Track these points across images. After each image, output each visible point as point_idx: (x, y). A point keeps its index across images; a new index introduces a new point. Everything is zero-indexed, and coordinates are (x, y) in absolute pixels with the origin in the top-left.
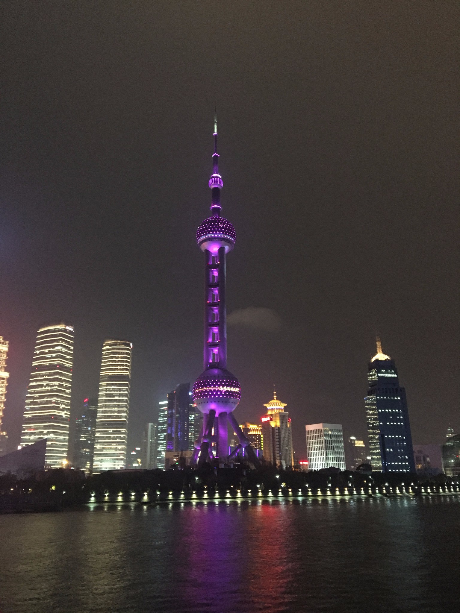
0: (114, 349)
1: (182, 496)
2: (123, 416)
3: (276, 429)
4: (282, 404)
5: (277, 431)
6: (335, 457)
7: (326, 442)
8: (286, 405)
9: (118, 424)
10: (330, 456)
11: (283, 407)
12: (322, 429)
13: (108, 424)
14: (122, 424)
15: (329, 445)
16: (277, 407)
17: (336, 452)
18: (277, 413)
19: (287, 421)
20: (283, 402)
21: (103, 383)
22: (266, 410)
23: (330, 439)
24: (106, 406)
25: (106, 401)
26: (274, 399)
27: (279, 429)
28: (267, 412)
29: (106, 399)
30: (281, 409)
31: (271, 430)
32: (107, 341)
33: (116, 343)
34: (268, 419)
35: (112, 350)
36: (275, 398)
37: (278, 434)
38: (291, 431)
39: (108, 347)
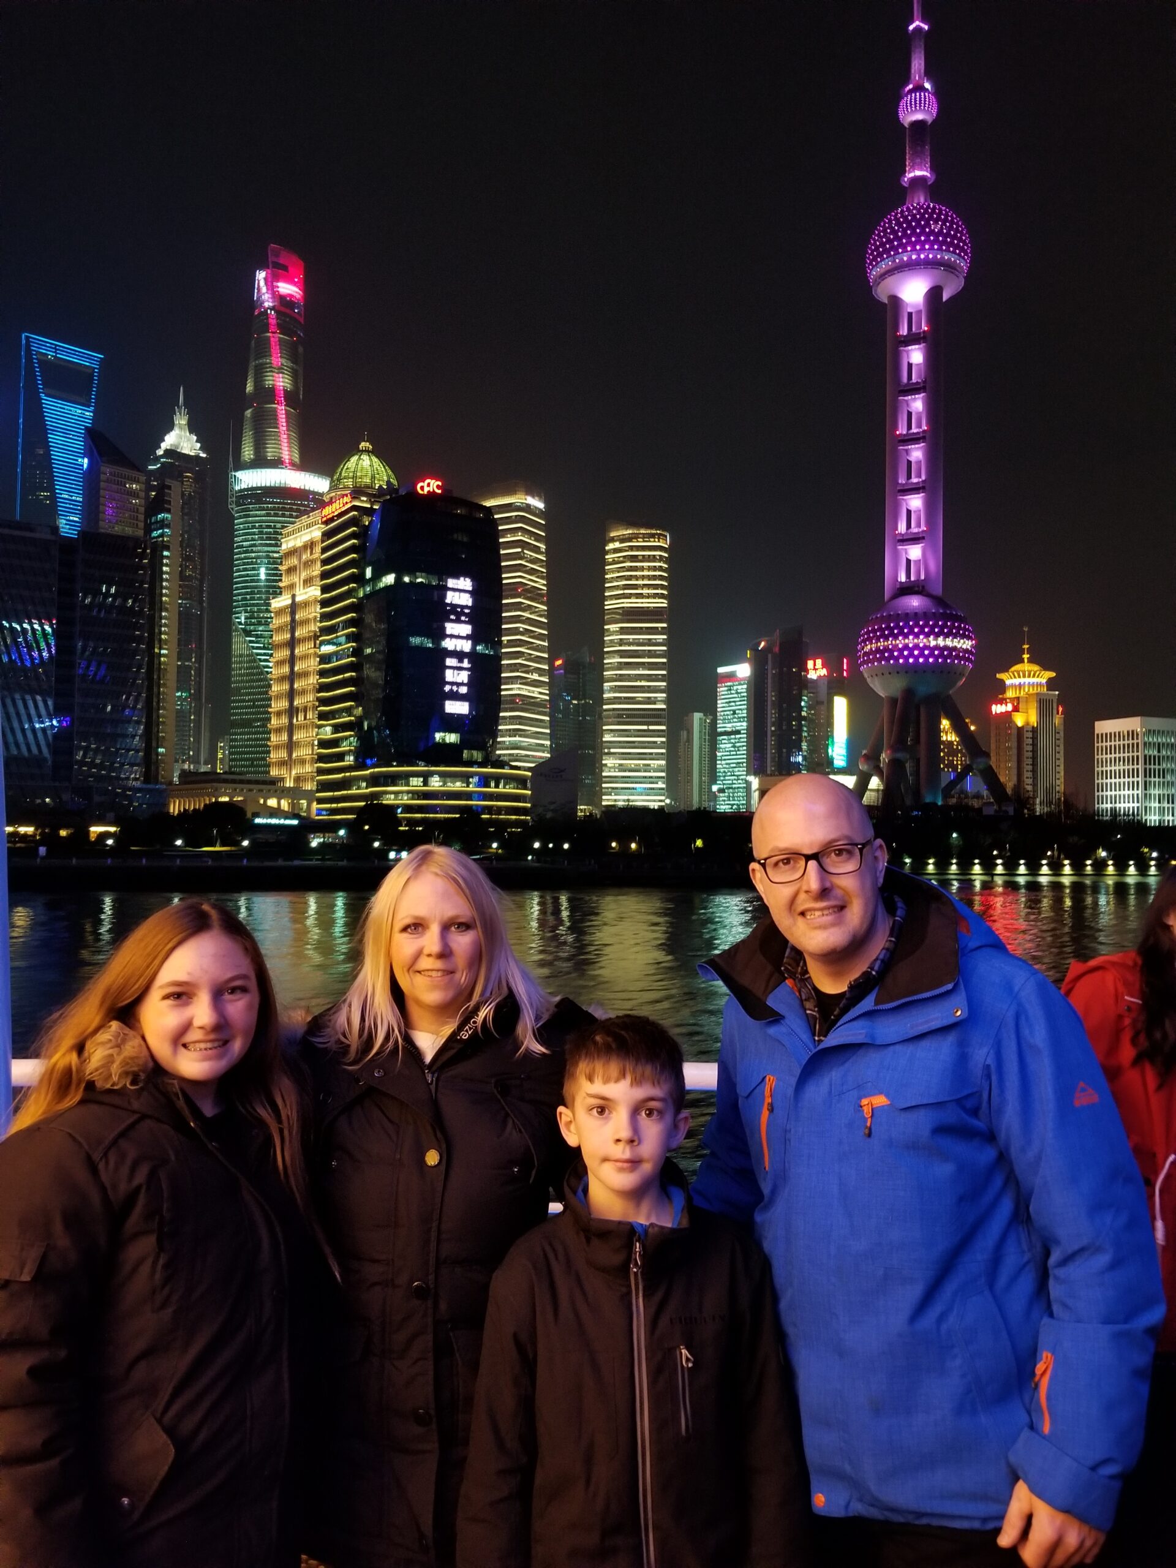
0: (631, 548)
1: (954, 868)
2: (659, 699)
3: (1027, 731)
4: (1043, 672)
5: (1030, 735)
6: (1166, 792)
7: (1147, 759)
8: (1053, 674)
9: (649, 716)
10: (1152, 792)
11: (1044, 681)
12: (1139, 730)
13: (628, 716)
14: (659, 716)
15: (1152, 767)
16: (1032, 680)
17: (1168, 782)
18: (1032, 694)
19: (1055, 712)
20: (1045, 668)
21: (613, 627)
22: (1002, 687)
23: (1156, 753)
24: (621, 678)
25: (621, 666)
26: (1022, 661)
27: (1034, 730)
28: (1004, 692)
29: (621, 663)
30: (1041, 684)
31: (1015, 732)
32: (613, 531)
33: (634, 533)
34: (1010, 707)
35: (626, 551)
36: (1026, 660)
37: (1031, 742)
38: (1062, 733)
39: (617, 545)
